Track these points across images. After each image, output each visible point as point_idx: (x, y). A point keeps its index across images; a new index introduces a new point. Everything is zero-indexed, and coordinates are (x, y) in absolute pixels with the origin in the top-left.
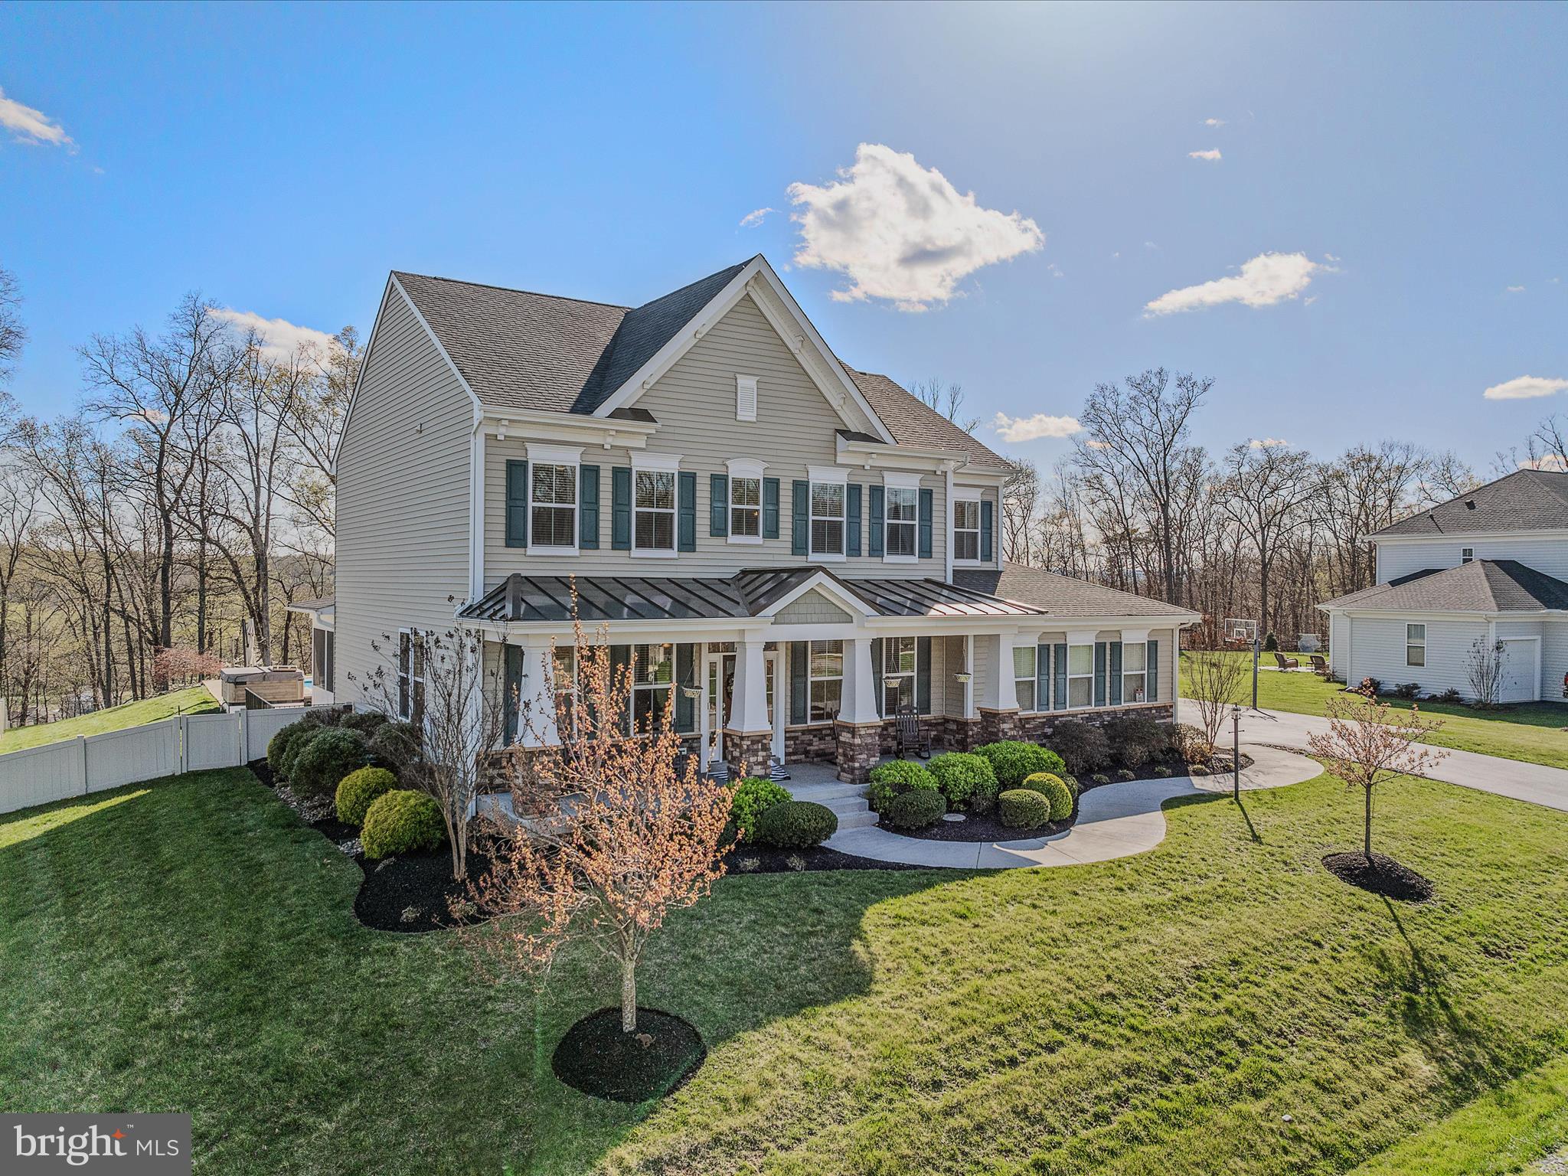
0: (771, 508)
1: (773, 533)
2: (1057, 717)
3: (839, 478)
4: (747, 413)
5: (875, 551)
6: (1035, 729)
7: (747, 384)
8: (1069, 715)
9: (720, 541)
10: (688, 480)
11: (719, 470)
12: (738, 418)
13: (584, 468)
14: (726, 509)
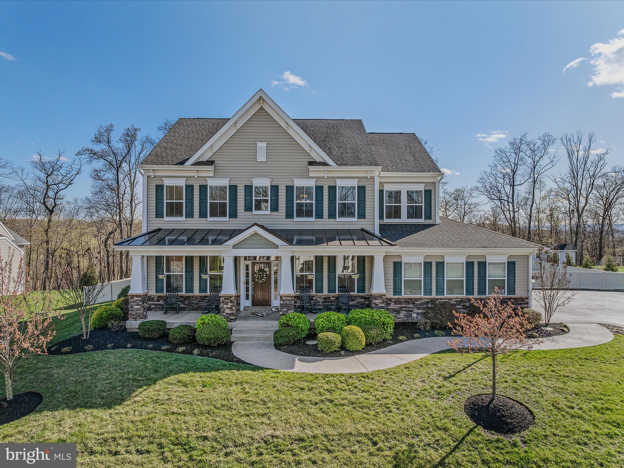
0: (274, 198)
1: (275, 208)
2: (437, 299)
3: (311, 183)
4: (261, 157)
5: (332, 215)
6: (421, 304)
7: (261, 145)
8: (446, 299)
9: (249, 213)
10: (233, 189)
11: (248, 183)
12: (258, 160)
13: (187, 186)
14: (252, 199)
